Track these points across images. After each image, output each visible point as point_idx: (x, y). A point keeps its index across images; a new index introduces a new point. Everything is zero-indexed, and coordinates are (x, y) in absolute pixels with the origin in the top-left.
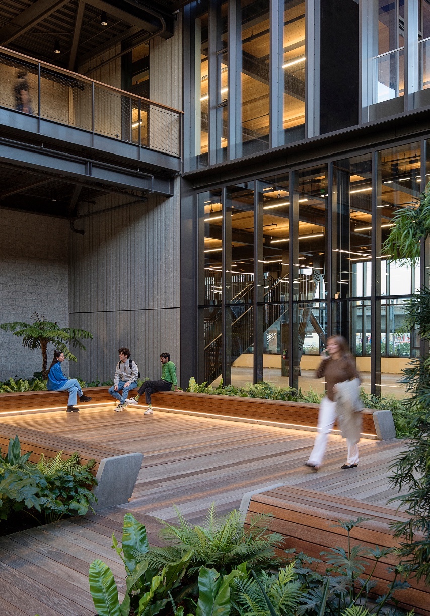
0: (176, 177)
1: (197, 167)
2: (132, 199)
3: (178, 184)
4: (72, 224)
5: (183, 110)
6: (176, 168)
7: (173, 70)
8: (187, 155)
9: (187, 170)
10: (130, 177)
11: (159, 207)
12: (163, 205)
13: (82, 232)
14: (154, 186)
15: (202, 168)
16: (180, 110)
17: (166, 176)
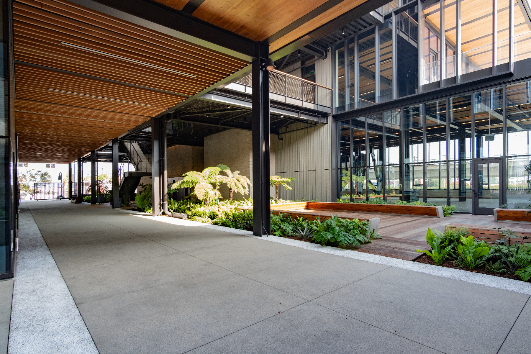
0: (329, 116)
1: (337, 112)
2: (310, 125)
3: (330, 119)
4: (278, 136)
5: (332, 88)
6: (330, 112)
7: (327, 72)
8: (334, 107)
9: (334, 113)
10: (312, 117)
11: (320, 129)
12: (322, 128)
13: (282, 139)
14: (321, 120)
15: (340, 112)
16: (331, 89)
17: (325, 115)
